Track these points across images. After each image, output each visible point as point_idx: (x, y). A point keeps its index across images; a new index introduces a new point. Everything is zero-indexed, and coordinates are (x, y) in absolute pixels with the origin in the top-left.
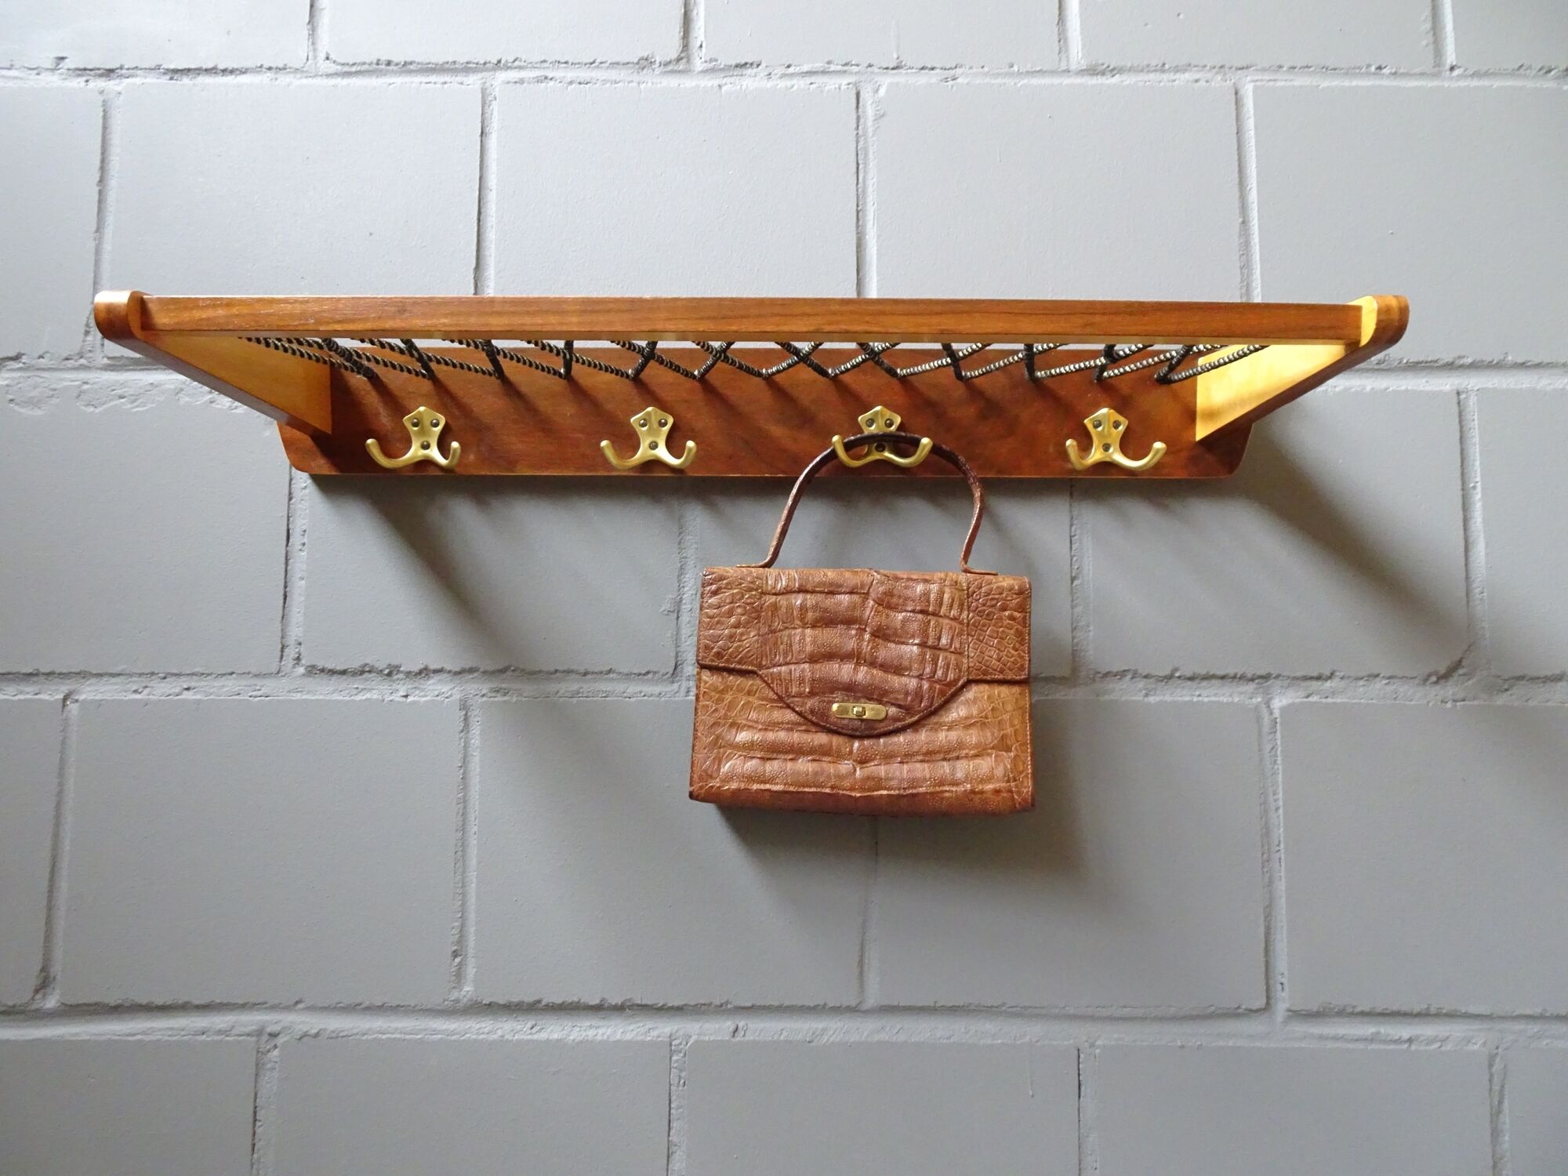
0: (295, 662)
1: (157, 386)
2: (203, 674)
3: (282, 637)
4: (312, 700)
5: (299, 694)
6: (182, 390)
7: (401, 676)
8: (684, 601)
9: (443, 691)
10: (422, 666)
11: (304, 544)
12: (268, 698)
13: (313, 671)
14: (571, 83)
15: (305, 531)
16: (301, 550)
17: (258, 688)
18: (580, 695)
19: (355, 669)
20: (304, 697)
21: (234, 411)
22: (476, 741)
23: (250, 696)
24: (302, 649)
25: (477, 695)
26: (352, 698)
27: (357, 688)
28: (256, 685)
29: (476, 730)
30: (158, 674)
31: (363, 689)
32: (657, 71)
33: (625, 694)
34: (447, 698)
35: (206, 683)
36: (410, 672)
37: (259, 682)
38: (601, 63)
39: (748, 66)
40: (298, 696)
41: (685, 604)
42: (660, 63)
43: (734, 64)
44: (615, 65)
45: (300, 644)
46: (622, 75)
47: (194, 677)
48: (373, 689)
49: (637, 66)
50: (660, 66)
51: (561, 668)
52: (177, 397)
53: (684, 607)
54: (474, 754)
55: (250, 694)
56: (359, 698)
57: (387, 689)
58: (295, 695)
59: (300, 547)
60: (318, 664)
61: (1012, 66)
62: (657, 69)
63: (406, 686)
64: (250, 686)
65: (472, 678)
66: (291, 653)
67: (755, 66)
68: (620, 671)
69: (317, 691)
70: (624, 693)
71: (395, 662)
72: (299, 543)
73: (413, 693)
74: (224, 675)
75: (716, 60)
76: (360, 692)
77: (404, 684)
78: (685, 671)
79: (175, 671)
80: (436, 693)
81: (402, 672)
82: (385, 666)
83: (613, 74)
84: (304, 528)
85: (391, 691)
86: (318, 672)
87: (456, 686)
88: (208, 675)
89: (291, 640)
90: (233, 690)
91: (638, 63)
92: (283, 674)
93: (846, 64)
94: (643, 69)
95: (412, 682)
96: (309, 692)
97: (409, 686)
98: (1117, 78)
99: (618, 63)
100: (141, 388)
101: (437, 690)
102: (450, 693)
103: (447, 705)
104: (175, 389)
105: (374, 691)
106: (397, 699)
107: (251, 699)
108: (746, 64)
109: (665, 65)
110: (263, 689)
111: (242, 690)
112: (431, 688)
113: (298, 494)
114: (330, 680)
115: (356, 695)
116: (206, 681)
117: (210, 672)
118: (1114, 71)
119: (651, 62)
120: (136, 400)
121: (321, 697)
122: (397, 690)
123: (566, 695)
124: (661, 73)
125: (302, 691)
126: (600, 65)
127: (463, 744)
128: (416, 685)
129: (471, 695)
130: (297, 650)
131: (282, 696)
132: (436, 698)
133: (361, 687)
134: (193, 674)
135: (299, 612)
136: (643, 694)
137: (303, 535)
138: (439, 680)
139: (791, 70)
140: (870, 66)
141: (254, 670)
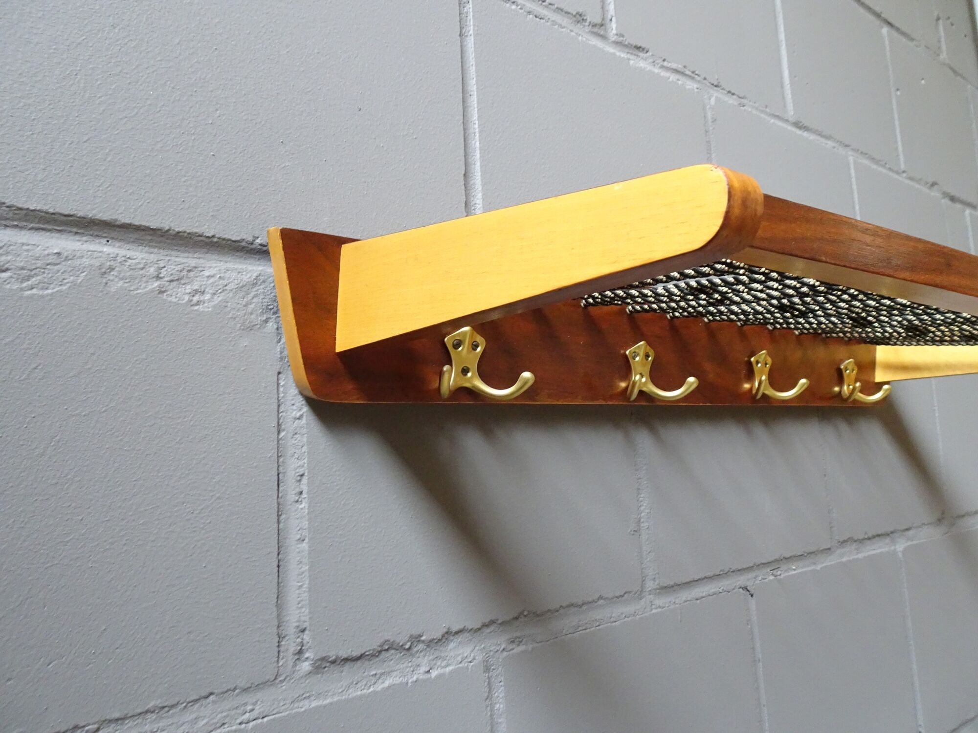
0: (296, 657)
1: (67, 259)
2: (164, 707)
3: (278, 627)
4: (325, 706)
5: (306, 702)
6: (111, 269)
7: (421, 646)
8: (642, 520)
9: (465, 655)
10: (445, 630)
11: (301, 493)
12: (266, 719)
13: (323, 664)
14: (529, 13)
15: (302, 475)
16: (297, 501)
17: (249, 708)
18: (580, 628)
19: (374, 650)
20: (314, 704)
21: (196, 308)
22: (500, 706)
23: (240, 724)
24: (306, 637)
25: (498, 651)
26: (371, 689)
27: (376, 674)
28: (246, 704)
29: (500, 693)
30: (84, 727)
31: (382, 674)
32: (587, 29)
33: (612, 619)
34: (470, 662)
35: (171, 721)
36: (431, 641)
37: (248, 698)
38: (550, 4)
39: (641, 49)
40: (305, 705)
41: (643, 522)
42: (590, 22)
43: (634, 45)
44: (559, 10)
45: (303, 631)
46: (565, 21)
47: (149, 716)
48: (392, 671)
49: (574, 19)
50: (589, 25)
51: (564, 605)
52: (104, 281)
53: (642, 525)
54: (500, 721)
55: (238, 721)
56: (379, 687)
57: (407, 667)
58: (301, 704)
59: (297, 498)
60: (330, 654)
61: (766, 107)
62: (587, 27)
63: (426, 657)
64: (237, 708)
65: (490, 632)
66: (290, 646)
67: (645, 52)
68: (606, 596)
69: (327, 691)
70: (611, 617)
71: (415, 632)
72: (294, 492)
73: (435, 664)
74: (197, 701)
75: (623, 36)
76: (379, 678)
77: (424, 656)
78: (647, 586)
79: (116, 715)
80: (459, 659)
81: (423, 641)
82: (407, 639)
83: (558, 18)
84: (301, 471)
85: (412, 669)
86: (328, 664)
87: (475, 647)
88: (172, 706)
89: (290, 629)
90: (215, 721)
91: (575, 16)
92: (282, 678)
93: (693, 72)
94: (578, 22)
95: (432, 651)
96: (318, 696)
97: (431, 658)
98: (805, 134)
99: (562, 10)
100: (37, 259)
101: (459, 655)
102: (472, 655)
103: (472, 670)
104: (100, 267)
105: (395, 674)
106: (421, 677)
107: (243, 726)
108: (640, 47)
109: (593, 26)
110: (257, 708)
111: (225, 717)
112: (452, 654)
113: (289, 426)
114: (342, 672)
115: (375, 683)
116: (168, 717)
117: (175, 702)
118: (806, 128)
119: (583, 19)
120: (29, 278)
121: (336, 699)
122: (419, 665)
123: (570, 631)
124: (589, 31)
125: (309, 697)
126: (550, 6)
127: (489, 714)
128: (437, 654)
129: (492, 653)
130: (299, 640)
131: (286, 710)
132: (460, 665)
133: (379, 672)
134: (147, 712)
135: (300, 587)
136: (624, 616)
137: (300, 481)
138: (460, 643)
139: (665, 64)
140: (705, 79)
141: (243, 683)
